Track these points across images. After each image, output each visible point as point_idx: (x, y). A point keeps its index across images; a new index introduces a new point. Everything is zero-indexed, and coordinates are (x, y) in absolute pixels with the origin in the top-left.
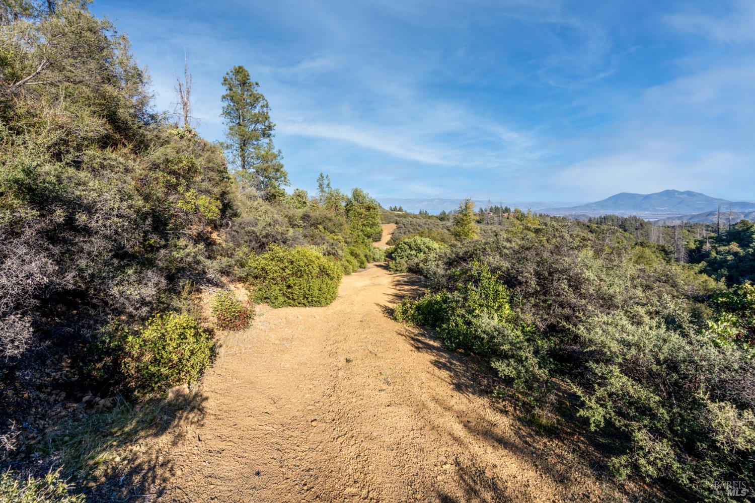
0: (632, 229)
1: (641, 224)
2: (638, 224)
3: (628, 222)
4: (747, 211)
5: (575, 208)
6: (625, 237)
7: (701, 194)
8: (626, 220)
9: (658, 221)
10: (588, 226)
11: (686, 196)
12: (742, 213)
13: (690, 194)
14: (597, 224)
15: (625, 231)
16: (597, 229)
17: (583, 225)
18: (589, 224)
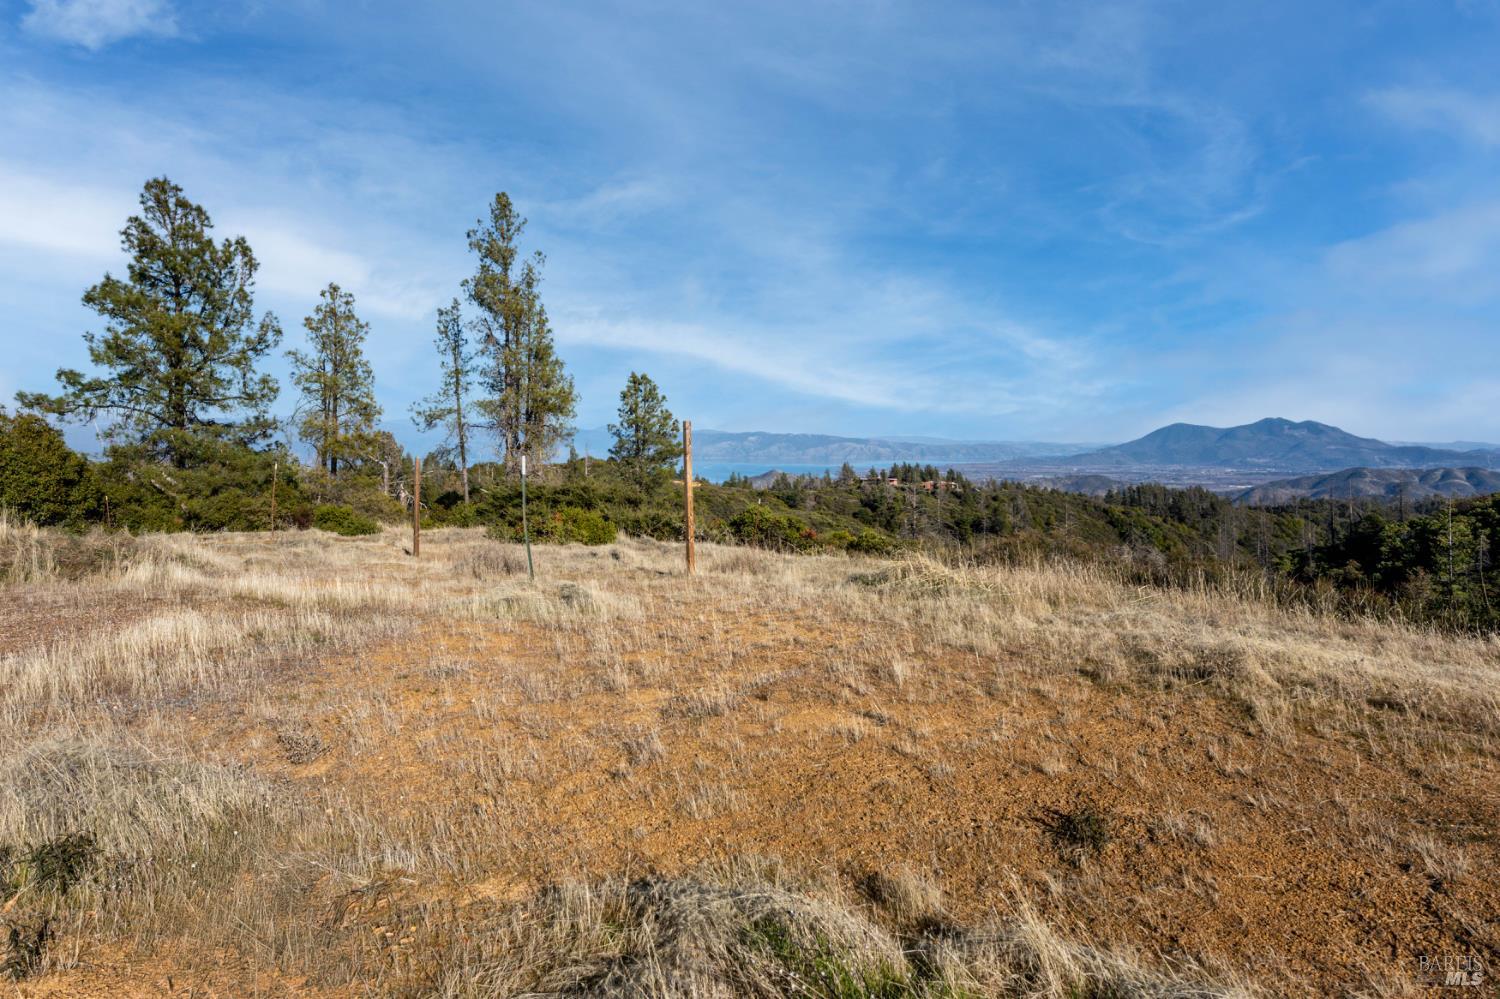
0: (1196, 516)
1: (1212, 505)
2: (1206, 505)
3: (1187, 501)
4: (1424, 467)
5: (1077, 459)
6: (1180, 536)
7: (1334, 429)
8: (1181, 494)
9: (1252, 490)
10: (1105, 511)
11: (1305, 432)
12: (1416, 472)
13: (1312, 427)
14: (1124, 503)
15: (1181, 520)
16: (1123, 516)
17: (1095, 508)
18: (1107, 506)
